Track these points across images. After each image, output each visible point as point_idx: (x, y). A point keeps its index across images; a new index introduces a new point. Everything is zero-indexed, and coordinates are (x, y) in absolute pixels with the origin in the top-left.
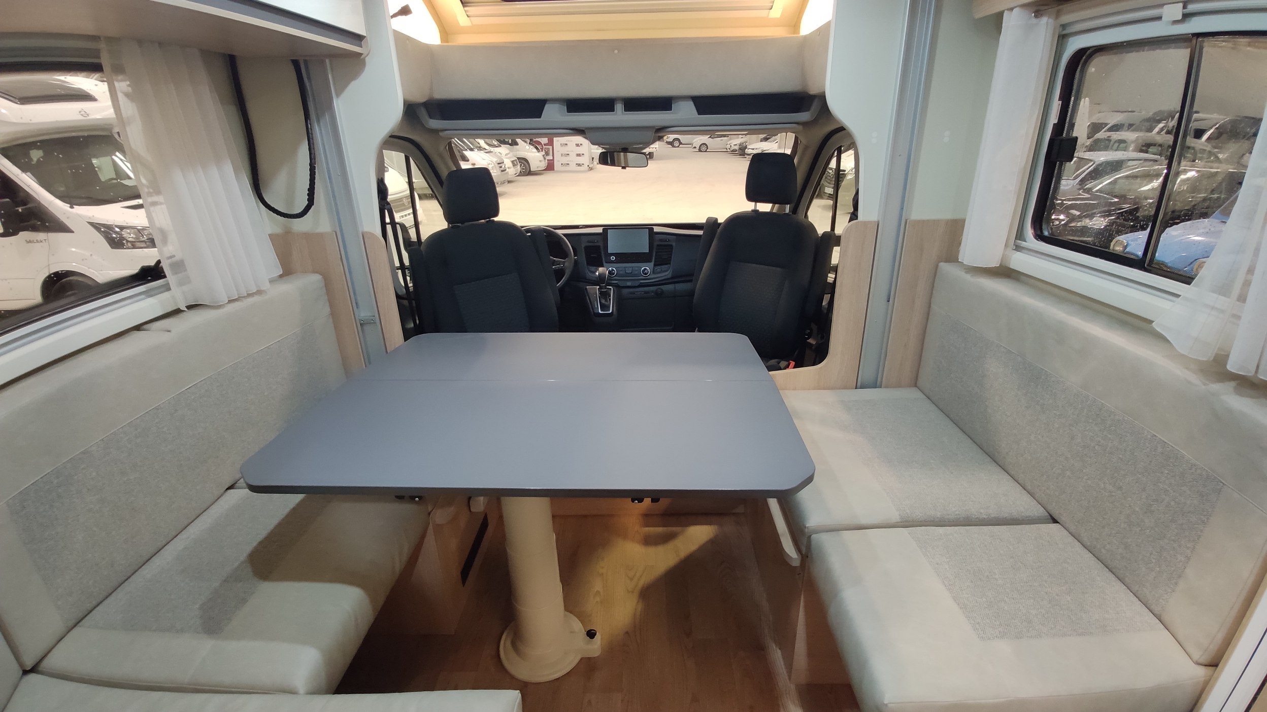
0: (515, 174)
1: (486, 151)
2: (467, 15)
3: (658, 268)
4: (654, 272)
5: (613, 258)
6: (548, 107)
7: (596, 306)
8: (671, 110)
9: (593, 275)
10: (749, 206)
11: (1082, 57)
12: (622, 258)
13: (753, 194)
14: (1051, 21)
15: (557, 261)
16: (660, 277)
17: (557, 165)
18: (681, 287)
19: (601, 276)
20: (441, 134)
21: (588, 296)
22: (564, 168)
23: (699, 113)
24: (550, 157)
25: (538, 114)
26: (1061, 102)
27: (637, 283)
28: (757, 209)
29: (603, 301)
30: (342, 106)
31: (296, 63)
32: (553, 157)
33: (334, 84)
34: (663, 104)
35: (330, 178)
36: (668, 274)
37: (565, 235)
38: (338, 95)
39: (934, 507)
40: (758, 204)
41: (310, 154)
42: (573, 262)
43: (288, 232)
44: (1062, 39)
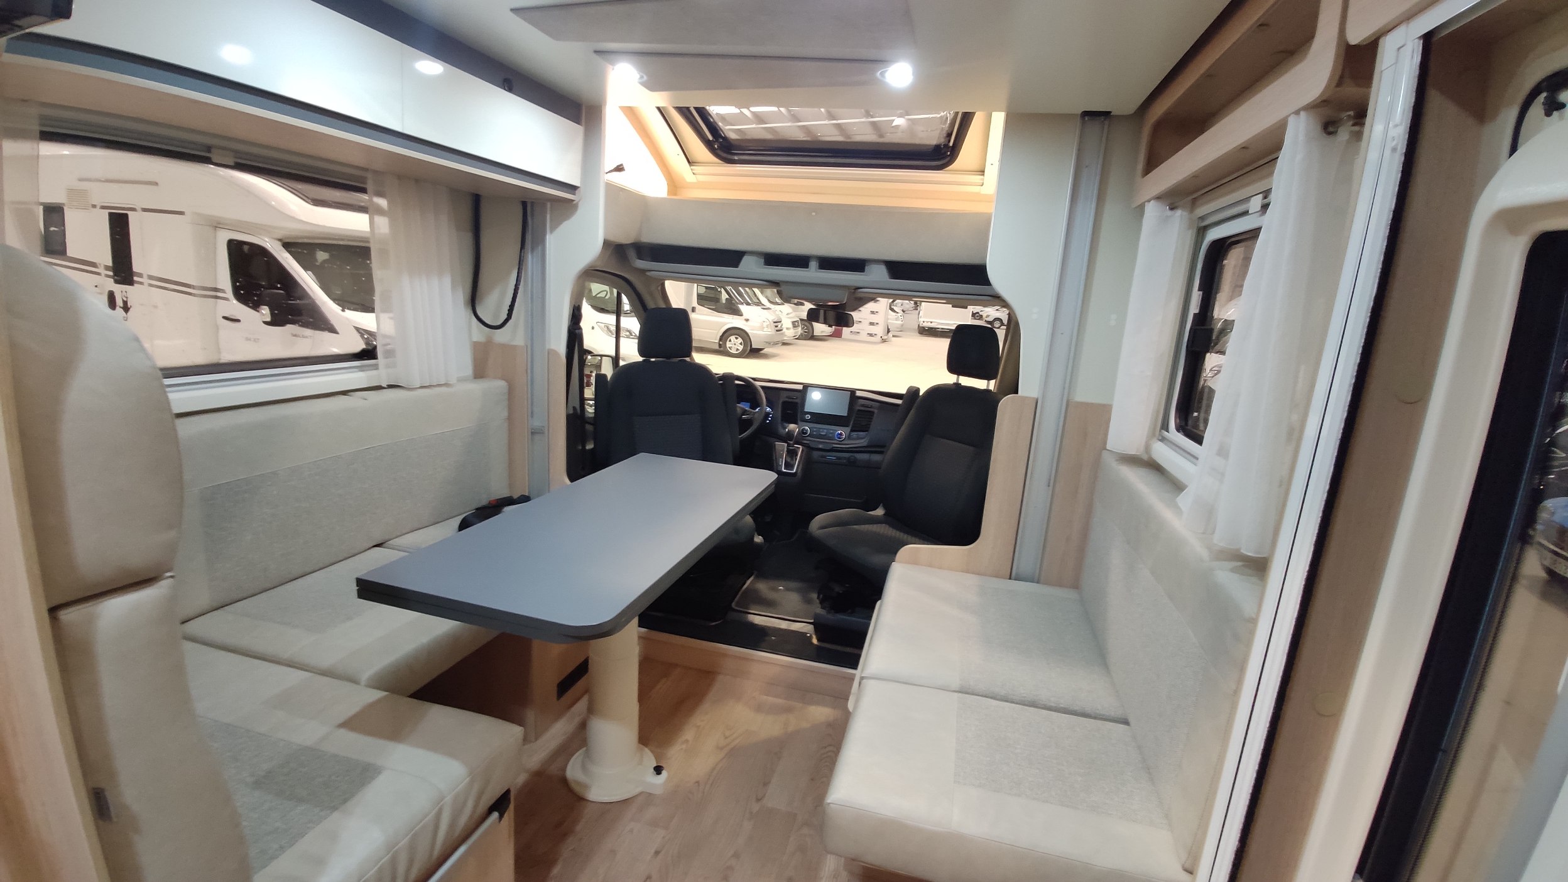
2: (693, 173)
3: (854, 434)
4: (849, 437)
5: (808, 417)
6: (746, 261)
7: (780, 464)
8: (865, 272)
9: (785, 432)
10: (950, 379)
12: (818, 418)
13: (955, 364)
14: (1185, 214)
15: (749, 411)
16: (855, 444)
17: (845, 333)
18: (876, 458)
19: (792, 433)
20: (648, 273)
22: (853, 337)
23: (892, 278)
25: (736, 264)
26: (1201, 293)
27: (829, 447)
28: (960, 382)
29: (789, 460)
30: (552, 241)
31: (524, 204)
33: (550, 224)
34: (857, 265)
35: (532, 298)
36: (863, 442)
37: (763, 387)
39: (1003, 685)
40: (961, 377)
41: (518, 276)
43: (486, 340)
44: (1202, 231)
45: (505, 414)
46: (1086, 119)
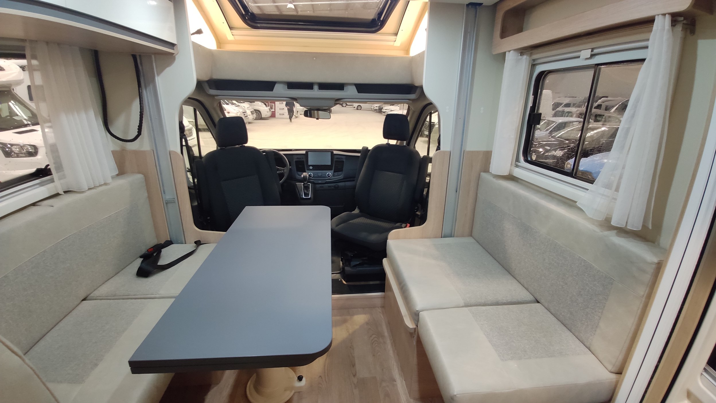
0: (253, 119)
1: (236, 105)
2: (232, 35)
3: (336, 174)
4: (334, 175)
5: (311, 168)
6: (277, 86)
7: (302, 194)
8: (344, 90)
9: (300, 177)
10: (385, 141)
11: (542, 75)
12: (316, 167)
13: (387, 135)
14: (528, 57)
15: (280, 169)
16: (337, 178)
17: (277, 115)
18: (348, 184)
19: (305, 178)
20: (216, 97)
21: (297, 188)
22: (281, 116)
23: (359, 92)
24: (273, 110)
25: (271, 89)
26: (533, 96)
27: (324, 182)
28: (389, 143)
29: (306, 191)
30: (160, 81)
31: (134, 57)
32: (275, 109)
33: (156, 68)
34: (340, 87)
35: (151, 120)
36: (341, 177)
37: (284, 154)
38: (158, 75)
39: (481, 297)
40: (389, 140)
41: (141, 106)
42: (289, 169)
43: (123, 150)
44: (533, 66)
45: (146, 195)
46: (470, 7)
